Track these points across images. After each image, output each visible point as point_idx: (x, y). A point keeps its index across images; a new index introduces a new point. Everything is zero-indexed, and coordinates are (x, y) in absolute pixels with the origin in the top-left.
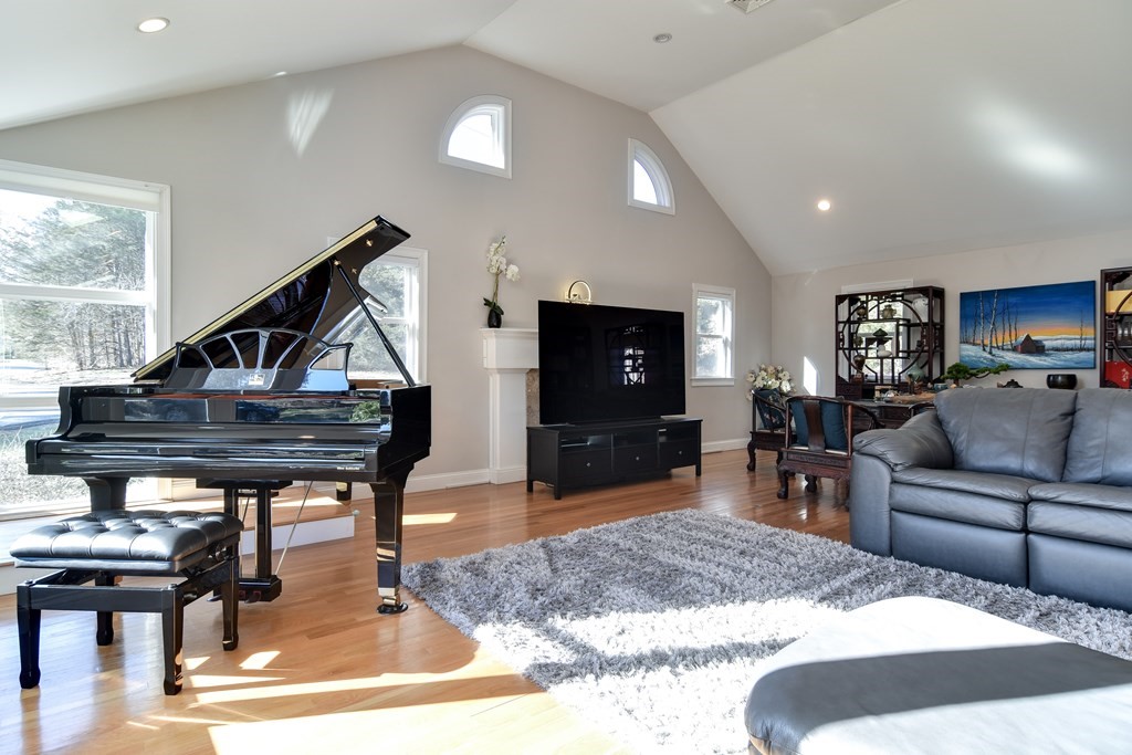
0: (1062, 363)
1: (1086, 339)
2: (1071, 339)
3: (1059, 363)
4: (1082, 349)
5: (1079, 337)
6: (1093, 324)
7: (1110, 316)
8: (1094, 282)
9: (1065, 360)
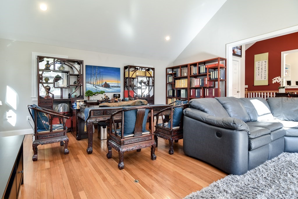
3: (113, 91)
4: (118, 87)
5: (117, 83)
6: (120, 80)
7: (130, 78)
8: (120, 68)
9: (115, 90)
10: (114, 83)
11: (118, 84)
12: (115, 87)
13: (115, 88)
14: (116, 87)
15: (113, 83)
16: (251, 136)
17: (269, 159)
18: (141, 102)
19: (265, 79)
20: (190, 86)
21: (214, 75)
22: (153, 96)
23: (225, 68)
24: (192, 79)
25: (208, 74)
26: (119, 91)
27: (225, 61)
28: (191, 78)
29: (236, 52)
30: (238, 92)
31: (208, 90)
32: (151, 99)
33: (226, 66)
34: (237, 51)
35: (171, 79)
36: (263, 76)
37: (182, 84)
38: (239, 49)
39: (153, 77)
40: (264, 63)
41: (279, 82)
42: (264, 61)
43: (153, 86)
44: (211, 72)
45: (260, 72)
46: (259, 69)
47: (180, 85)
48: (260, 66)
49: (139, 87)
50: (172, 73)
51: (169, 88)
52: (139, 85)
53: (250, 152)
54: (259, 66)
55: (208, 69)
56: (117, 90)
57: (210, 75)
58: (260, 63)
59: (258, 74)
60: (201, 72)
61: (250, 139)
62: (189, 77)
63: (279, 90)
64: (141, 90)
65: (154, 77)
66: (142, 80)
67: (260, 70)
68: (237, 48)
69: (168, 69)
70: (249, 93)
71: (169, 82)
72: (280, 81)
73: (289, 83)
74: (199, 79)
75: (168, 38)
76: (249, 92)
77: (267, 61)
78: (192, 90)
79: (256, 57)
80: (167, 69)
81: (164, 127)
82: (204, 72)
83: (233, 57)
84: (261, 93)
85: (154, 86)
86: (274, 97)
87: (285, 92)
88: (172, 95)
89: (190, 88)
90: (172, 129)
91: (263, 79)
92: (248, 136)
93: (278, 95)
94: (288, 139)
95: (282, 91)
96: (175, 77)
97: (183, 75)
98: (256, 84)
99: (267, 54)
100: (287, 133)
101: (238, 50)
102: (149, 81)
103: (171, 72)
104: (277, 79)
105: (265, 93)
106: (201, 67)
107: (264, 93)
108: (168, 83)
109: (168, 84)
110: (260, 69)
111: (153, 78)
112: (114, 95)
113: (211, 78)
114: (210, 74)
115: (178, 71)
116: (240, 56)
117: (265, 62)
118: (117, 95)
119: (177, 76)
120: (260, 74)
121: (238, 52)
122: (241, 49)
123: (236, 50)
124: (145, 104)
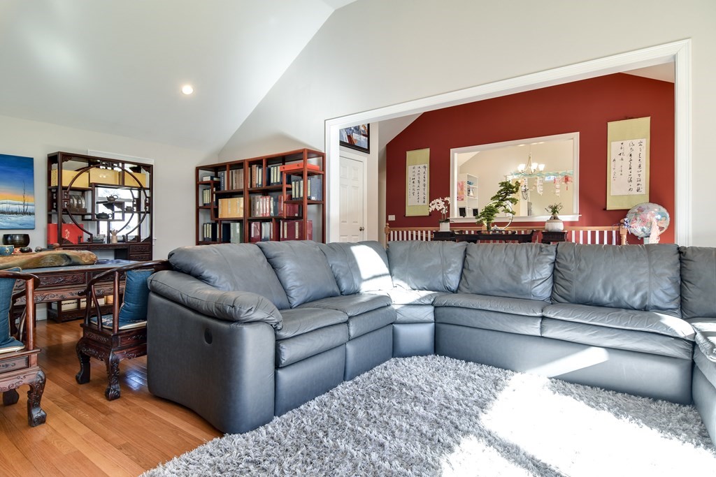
0: (8, 224)
1: (28, 205)
2: (16, 204)
3: (5, 224)
4: (24, 213)
5: (22, 203)
6: (33, 193)
7: (65, 188)
8: (32, 159)
9: (11, 222)
10: (9, 201)
11: (24, 205)
12: (12, 213)
13: (13, 218)
14: (16, 213)
15: (5, 201)
16: (283, 334)
17: (347, 378)
18: (68, 257)
19: (424, 202)
20: (250, 216)
21: (297, 189)
22: (150, 239)
23: (321, 174)
24: (254, 198)
25: (285, 186)
26: (31, 225)
27: (321, 158)
28: (252, 196)
29: (356, 140)
30: (361, 230)
31: (286, 223)
32: (138, 249)
33: (324, 169)
34: (358, 139)
35: (207, 198)
36: (421, 196)
37: (232, 208)
38: (364, 135)
39: (147, 189)
40: (422, 170)
41: (440, 210)
42: (422, 166)
43: (148, 212)
44: (293, 183)
45: (416, 188)
46: (413, 182)
47: (230, 213)
48: (416, 174)
49: (103, 214)
50: (209, 180)
51: (205, 219)
52: (102, 209)
53: (280, 372)
54: (414, 175)
55: (285, 175)
56: (20, 222)
57: (291, 189)
58: (416, 170)
59: (412, 191)
60: (272, 181)
61: (278, 341)
62: (246, 193)
63: (439, 226)
64: (106, 222)
65: (151, 189)
66: (112, 197)
67: (416, 184)
68: (360, 133)
69: (200, 171)
70: (392, 232)
71: (205, 205)
72: (440, 208)
73: (462, 212)
74: (268, 198)
75: (187, 90)
76: (392, 230)
77: (427, 165)
78: (253, 225)
79: (410, 155)
80: (198, 169)
81: (102, 324)
82: (279, 181)
83: (340, 150)
84: (417, 231)
85: (150, 212)
86: (429, 239)
87: (449, 230)
88: (210, 237)
89: (249, 220)
90: (116, 330)
91: (421, 203)
92: (276, 334)
93: (439, 236)
94: (402, 330)
95: (445, 227)
96: (219, 192)
97: (236, 186)
98: (409, 213)
99: (427, 151)
100: (399, 317)
101: (362, 136)
102: (139, 200)
103: (207, 179)
104: (438, 203)
105: (424, 232)
106: (272, 168)
107: (422, 232)
108: (201, 205)
109: (201, 208)
110: (416, 181)
111: (147, 192)
112: (6, 237)
113: (293, 197)
114: (289, 186)
115: (224, 176)
116: (367, 151)
117: (425, 167)
118: (18, 237)
119: (222, 189)
120: (416, 192)
121: (360, 139)
122: (368, 136)
123: (355, 136)
124: (81, 262)
